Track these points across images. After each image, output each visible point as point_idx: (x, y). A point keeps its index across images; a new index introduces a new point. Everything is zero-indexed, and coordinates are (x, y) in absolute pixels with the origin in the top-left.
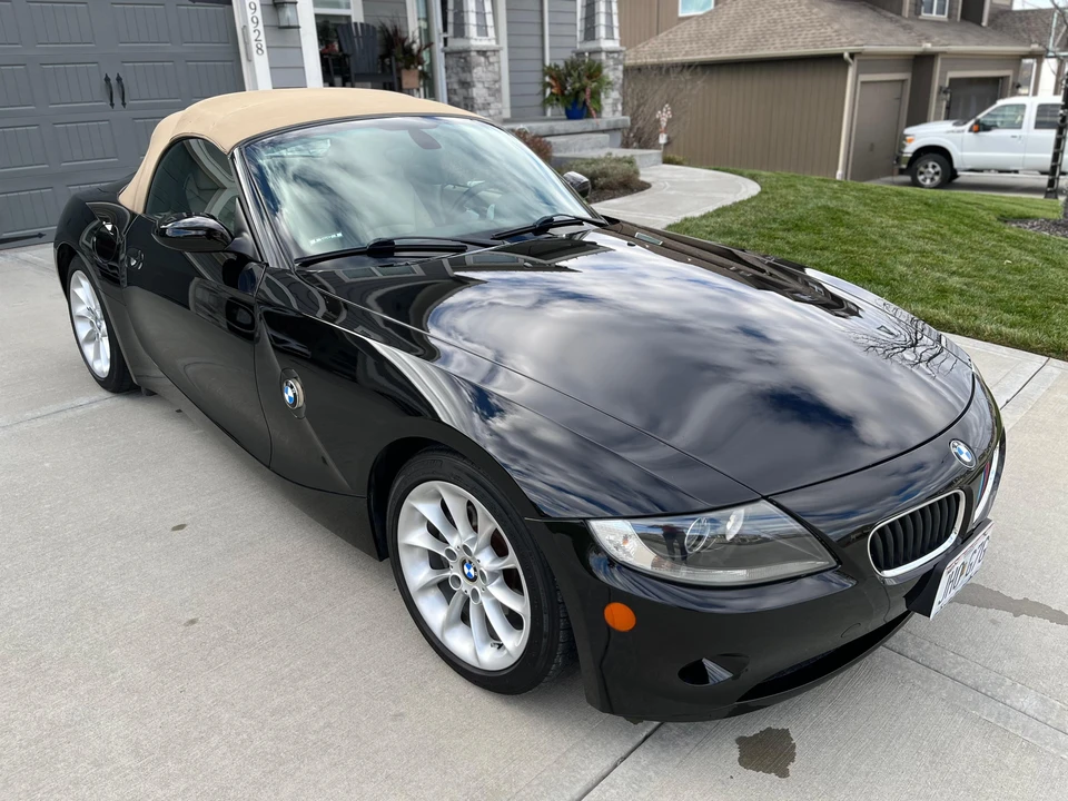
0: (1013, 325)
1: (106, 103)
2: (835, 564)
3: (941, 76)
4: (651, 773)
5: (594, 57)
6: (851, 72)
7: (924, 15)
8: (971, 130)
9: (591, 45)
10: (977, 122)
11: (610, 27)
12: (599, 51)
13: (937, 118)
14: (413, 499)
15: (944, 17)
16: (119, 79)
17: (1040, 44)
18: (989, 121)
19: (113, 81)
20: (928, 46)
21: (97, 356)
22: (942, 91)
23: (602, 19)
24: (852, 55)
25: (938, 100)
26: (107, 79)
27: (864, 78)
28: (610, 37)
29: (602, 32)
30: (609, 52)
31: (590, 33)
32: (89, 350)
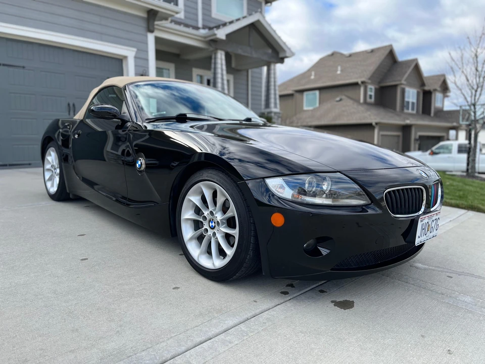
0: (451, 199)
1: (67, 113)
2: (370, 202)
3: (415, 134)
4: (292, 308)
5: (269, 115)
6: (376, 131)
7: (406, 111)
8: (430, 154)
9: (268, 110)
10: (432, 151)
11: (275, 104)
12: (271, 112)
13: (415, 150)
14: (189, 196)
15: (415, 112)
16: (74, 105)
17: (457, 123)
18: (437, 151)
19: (71, 105)
20: (408, 122)
21: (52, 186)
22: (416, 140)
23: (272, 100)
24: (376, 124)
25: (415, 144)
26: (69, 105)
27: (382, 133)
28: (276, 107)
29: (272, 105)
30: (275, 113)
31: (267, 105)
32: (49, 184)
